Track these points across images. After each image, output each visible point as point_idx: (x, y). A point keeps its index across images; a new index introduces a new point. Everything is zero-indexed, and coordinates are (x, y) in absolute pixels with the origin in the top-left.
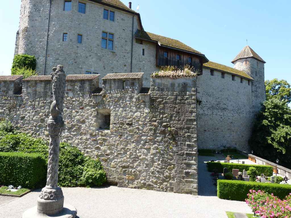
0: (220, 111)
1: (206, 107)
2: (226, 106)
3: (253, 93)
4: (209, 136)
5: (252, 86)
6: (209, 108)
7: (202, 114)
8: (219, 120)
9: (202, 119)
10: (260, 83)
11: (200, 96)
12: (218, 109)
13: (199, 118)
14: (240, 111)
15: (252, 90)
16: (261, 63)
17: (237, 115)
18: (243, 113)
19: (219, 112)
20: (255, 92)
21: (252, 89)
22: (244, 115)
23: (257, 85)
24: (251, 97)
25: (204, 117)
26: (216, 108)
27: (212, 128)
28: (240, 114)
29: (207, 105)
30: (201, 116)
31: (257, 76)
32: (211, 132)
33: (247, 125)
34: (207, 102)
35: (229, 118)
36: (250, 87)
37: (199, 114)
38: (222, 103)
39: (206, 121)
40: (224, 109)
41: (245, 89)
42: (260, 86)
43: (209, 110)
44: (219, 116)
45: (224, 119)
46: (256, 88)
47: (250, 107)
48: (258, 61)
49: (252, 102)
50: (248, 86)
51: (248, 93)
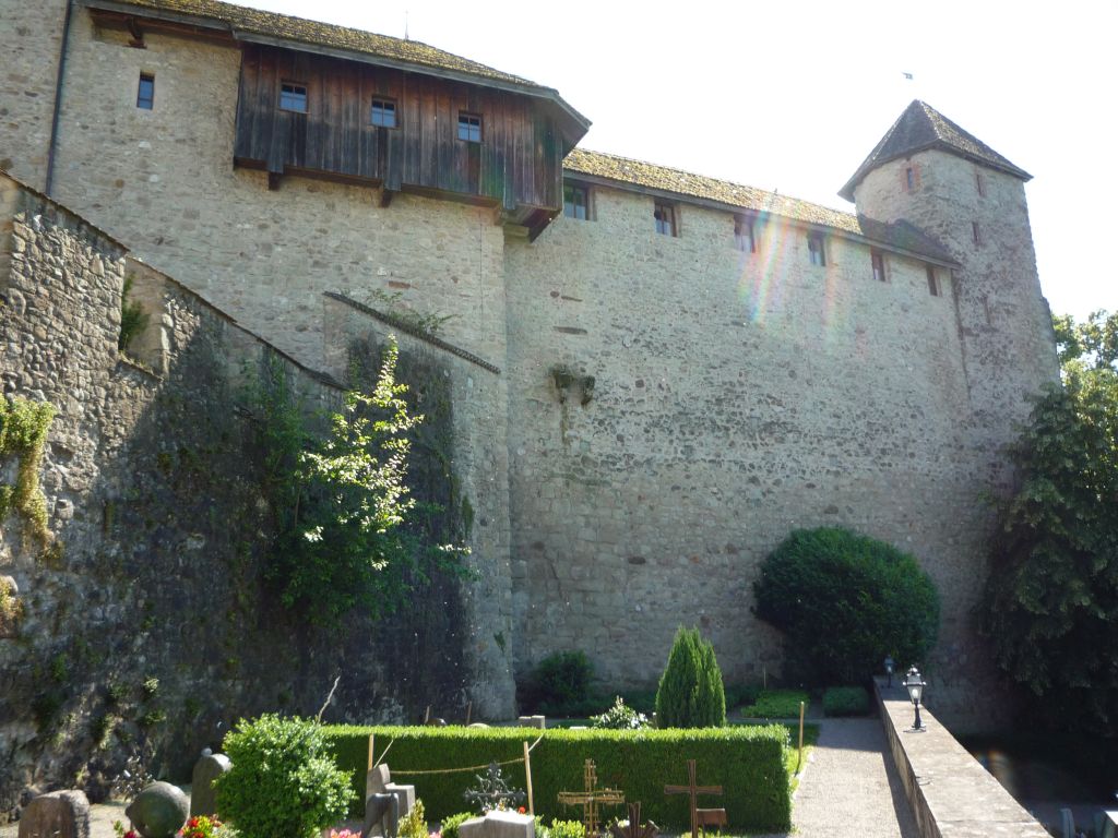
0: (739, 439)
1: (637, 419)
2: (780, 409)
3: (967, 339)
4: (667, 594)
5: (956, 300)
6: (656, 424)
7: (610, 461)
8: (739, 492)
9: (607, 491)
10: (1011, 286)
11: (584, 352)
12: (727, 429)
13: (588, 483)
14: (883, 440)
15: (959, 322)
16: (1001, 179)
17: (865, 462)
18: (912, 455)
19: (732, 444)
20: (983, 336)
21: (958, 315)
22: (922, 464)
23: (993, 298)
24: (956, 363)
25: (625, 474)
26: (708, 424)
27: (688, 542)
28: (886, 460)
29: (645, 407)
30: (604, 469)
31: (984, 246)
32: (684, 567)
33: (943, 525)
34: (640, 384)
35: (813, 480)
36: (942, 306)
37: (585, 460)
38: (755, 391)
39: (640, 498)
40: (768, 427)
41: (910, 314)
42: (1012, 300)
43: (659, 435)
44: (735, 468)
45: (776, 489)
46: (988, 312)
47: (953, 420)
48: (979, 169)
49: (969, 388)
50: (933, 301)
51: (932, 339)
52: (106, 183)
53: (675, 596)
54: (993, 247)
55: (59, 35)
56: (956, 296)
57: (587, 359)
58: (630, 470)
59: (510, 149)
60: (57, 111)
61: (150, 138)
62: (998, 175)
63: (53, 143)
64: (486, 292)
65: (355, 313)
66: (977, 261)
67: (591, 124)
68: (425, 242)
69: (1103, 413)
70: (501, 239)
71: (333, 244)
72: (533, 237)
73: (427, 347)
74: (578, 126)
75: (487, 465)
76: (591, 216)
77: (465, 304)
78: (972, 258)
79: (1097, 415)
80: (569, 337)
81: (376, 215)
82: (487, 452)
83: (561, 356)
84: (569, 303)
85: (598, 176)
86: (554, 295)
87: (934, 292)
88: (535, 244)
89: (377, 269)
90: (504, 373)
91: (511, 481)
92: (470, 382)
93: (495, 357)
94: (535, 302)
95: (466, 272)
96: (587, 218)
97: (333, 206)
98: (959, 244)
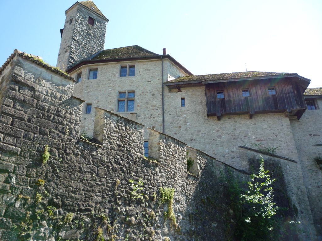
52: (177, 127)
55: (161, 93)
59: (286, 94)
60: (163, 112)
61: (186, 114)
63: (163, 120)
64: (287, 138)
65: (249, 151)
67: (310, 80)
68: (265, 126)
70: (289, 121)
71: (238, 132)
72: (299, 118)
73: (272, 158)
74: (307, 82)
75: (299, 193)
76: (317, 108)
77: (281, 143)
80: (318, 147)
81: (249, 122)
82: (298, 189)
83: (317, 154)
84: (316, 137)
85: (316, 95)
86: (310, 135)
88: (300, 120)
89: (252, 137)
90: (299, 162)
91: (308, 197)
92: (288, 167)
93: (295, 158)
94: (304, 138)
95: (279, 133)
96: (316, 109)
97: (236, 122)
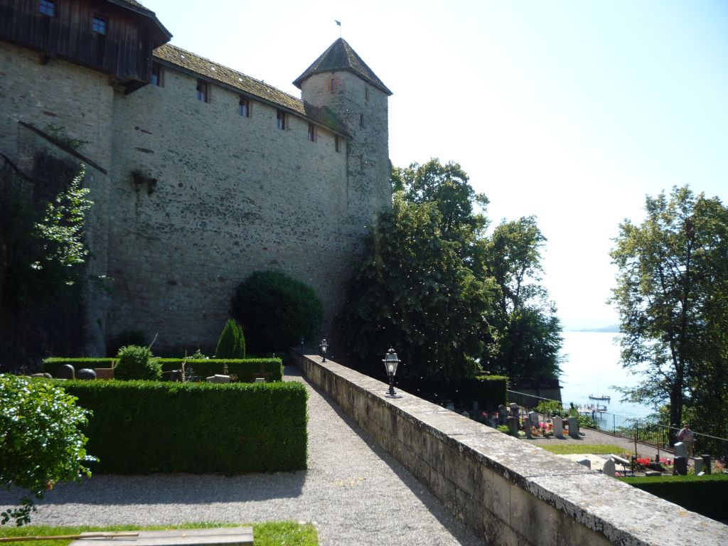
0: (231, 220)
1: (177, 205)
2: (252, 206)
3: (350, 177)
4: (187, 302)
5: (348, 156)
6: (187, 209)
7: (161, 227)
8: (229, 249)
9: (159, 244)
10: (374, 151)
11: (151, 164)
12: (225, 215)
13: (149, 238)
14: (303, 227)
15: (347, 167)
16: (378, 92)
17: (293, 238)
18: (317, 236)
19: (227, 223)
20: (358, 176)
21: (347, 164)
22: (320, 241)
23: (365, 156)
24: (343, 190)
25: (169, 235)
26: (215, 211)
27: (200, 274)
28: (304, 238)
29: (182, 199)
30: (157, 232)
31: (365, 128)
32: (197, 288)
33: (328, 273)
34: (180, 185)
35: (266, 245)
36: (340, 159)
37: (148, 225)
38: (241, 195)
39: (176, 249)
40: (247, 215)
41: (324, 161)
42: (374, 159)
43: (189, 214)
44: (227, 236)
45: (247, 249)
46: (362, 164)
47: (339, 220)
48: (368, 85)
49: (348, 203)
50: (336, 155)
51: (333, 175)
53: (190, 303)
54: (369, 130)
56: (348, 154)
57: (153, 168)
58: (172, 233)
59: (123, 42)
62: (376, 90)
64: (101, 125)
66: (360, 136)
67: (172, 36)
68: (67, 90)
69: (408, 225)
70: (112, 94)
71: (10, 83)
72: (127, 92)
73: (72, 157)
75: (98, 226)
76: (161, 83)
77: (88, 130)
78: (358, 134)
79: (405, 226)
80: (143, 154)
81: (37, 69)
82: (99, 218)
83: (138, 165)
84: (145, 134)
85: (168, 61)
86: (137, 128)
87: (337, 150)
88: (127, 96)
89: (36, 102)
90: (109, 173)
91: (109, 235)
93: (104, 164)
94: (125, 131)
95: (90, 111)
96: (158, 84)
97: (10, 59)
98: (353, 125)
